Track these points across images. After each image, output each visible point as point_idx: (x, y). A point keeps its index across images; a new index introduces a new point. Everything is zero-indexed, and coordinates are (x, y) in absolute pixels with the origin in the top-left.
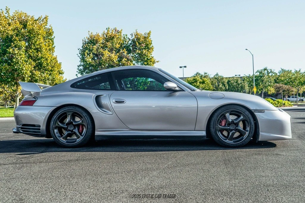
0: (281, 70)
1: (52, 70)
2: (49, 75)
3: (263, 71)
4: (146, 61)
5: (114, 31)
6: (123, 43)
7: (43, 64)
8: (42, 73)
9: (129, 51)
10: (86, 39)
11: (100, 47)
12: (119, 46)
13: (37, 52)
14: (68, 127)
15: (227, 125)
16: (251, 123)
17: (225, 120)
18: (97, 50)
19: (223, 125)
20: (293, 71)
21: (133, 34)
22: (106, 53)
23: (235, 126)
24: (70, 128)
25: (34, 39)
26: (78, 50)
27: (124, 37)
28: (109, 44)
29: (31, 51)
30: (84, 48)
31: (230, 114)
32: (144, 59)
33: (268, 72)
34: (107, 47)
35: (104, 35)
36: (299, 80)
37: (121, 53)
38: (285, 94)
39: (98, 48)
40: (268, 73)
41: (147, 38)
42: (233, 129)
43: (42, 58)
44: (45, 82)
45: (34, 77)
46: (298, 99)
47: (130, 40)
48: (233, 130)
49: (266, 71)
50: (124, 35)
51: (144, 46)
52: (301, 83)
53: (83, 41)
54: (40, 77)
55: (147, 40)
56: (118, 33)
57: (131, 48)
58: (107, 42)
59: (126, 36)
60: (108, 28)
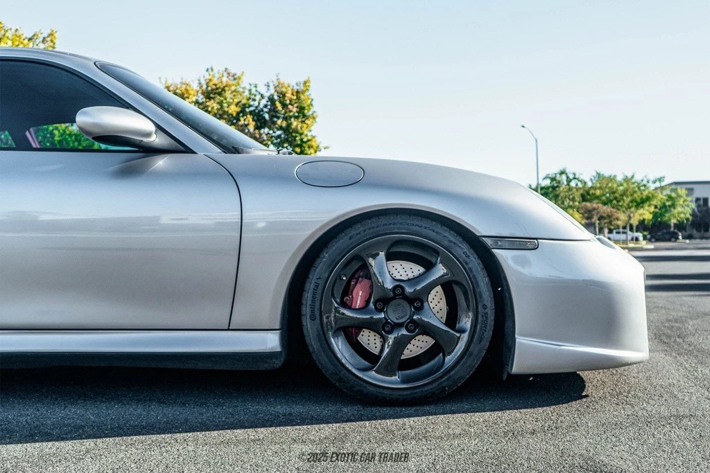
0: (595, 174)
3: (558, 176)
4: (300, 146)
5: (225, 74)
6: (249, 104)
12: (238, 109)
15: (372, 305)
16: (477, 296)
17: (366, 282)
19: (358, 303)
20: (620, 178)
21: (271, 84)
23: (409, 310)
27: (251, 90)
31: (390, 257)
32: (295, 140)
33: (568, 177)
36: (632, 195)
37: (242, 126)
38: (602, 225)
40: (569, 181)
41: (303, 92)
42: (401, 321)
46: (629, 238)
47: (262, 96)
48: (399, 326)
49: (564, 177)
50: (249, 85)
51: (295, 110)
52: (636, 202)
55: (302, 97)
56: (235, 79)
57: (267, 116)
58: (208, 100)
59: (256, 87)
60: (209, 67)
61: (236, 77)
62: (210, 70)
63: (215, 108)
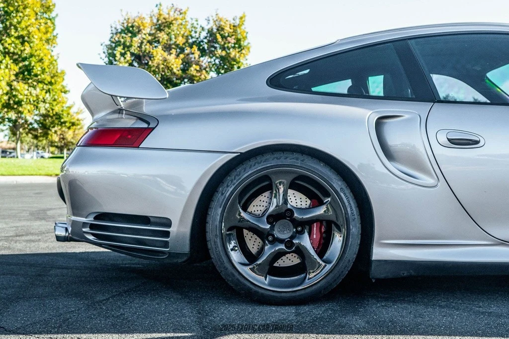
1: (52, 83)
2: (46, 93)
5: (173, 10)
6: (191, 36)
7: (33, 69)
8: (31, 86)
9: (203, 52)
10: (117, 23)
11: (144, 41)
12: (184, 41)
13: (23, 43)
14: (272, 228)
18: (140, 47)
21: (211, 19)
22: (159, 54)
24: (282, 231)
25: (16, 16)
26: (102, 45)
27: (193, 24)
28: (163, 36)
29: (9, 40)
30: (113, 42)
34: (158, 42)
35: (151, 17)
37: (188, 55)
39: (142, 43)
41: (239, 26)
43: (32, 56)
44: (37, 107)
45: (15, 96)
47: (203, 29)
50: (192, 19)
51: (232, 41)
53: (111, 27)
54: (27, 95)
55: (239, 31)
56: (181, 14)
57: (206, 46)
58: (158, 32)
59: (197, 21)
60: (158, 3)
61: (181, 11)
62: (159, 6)
63: (166, 39)
